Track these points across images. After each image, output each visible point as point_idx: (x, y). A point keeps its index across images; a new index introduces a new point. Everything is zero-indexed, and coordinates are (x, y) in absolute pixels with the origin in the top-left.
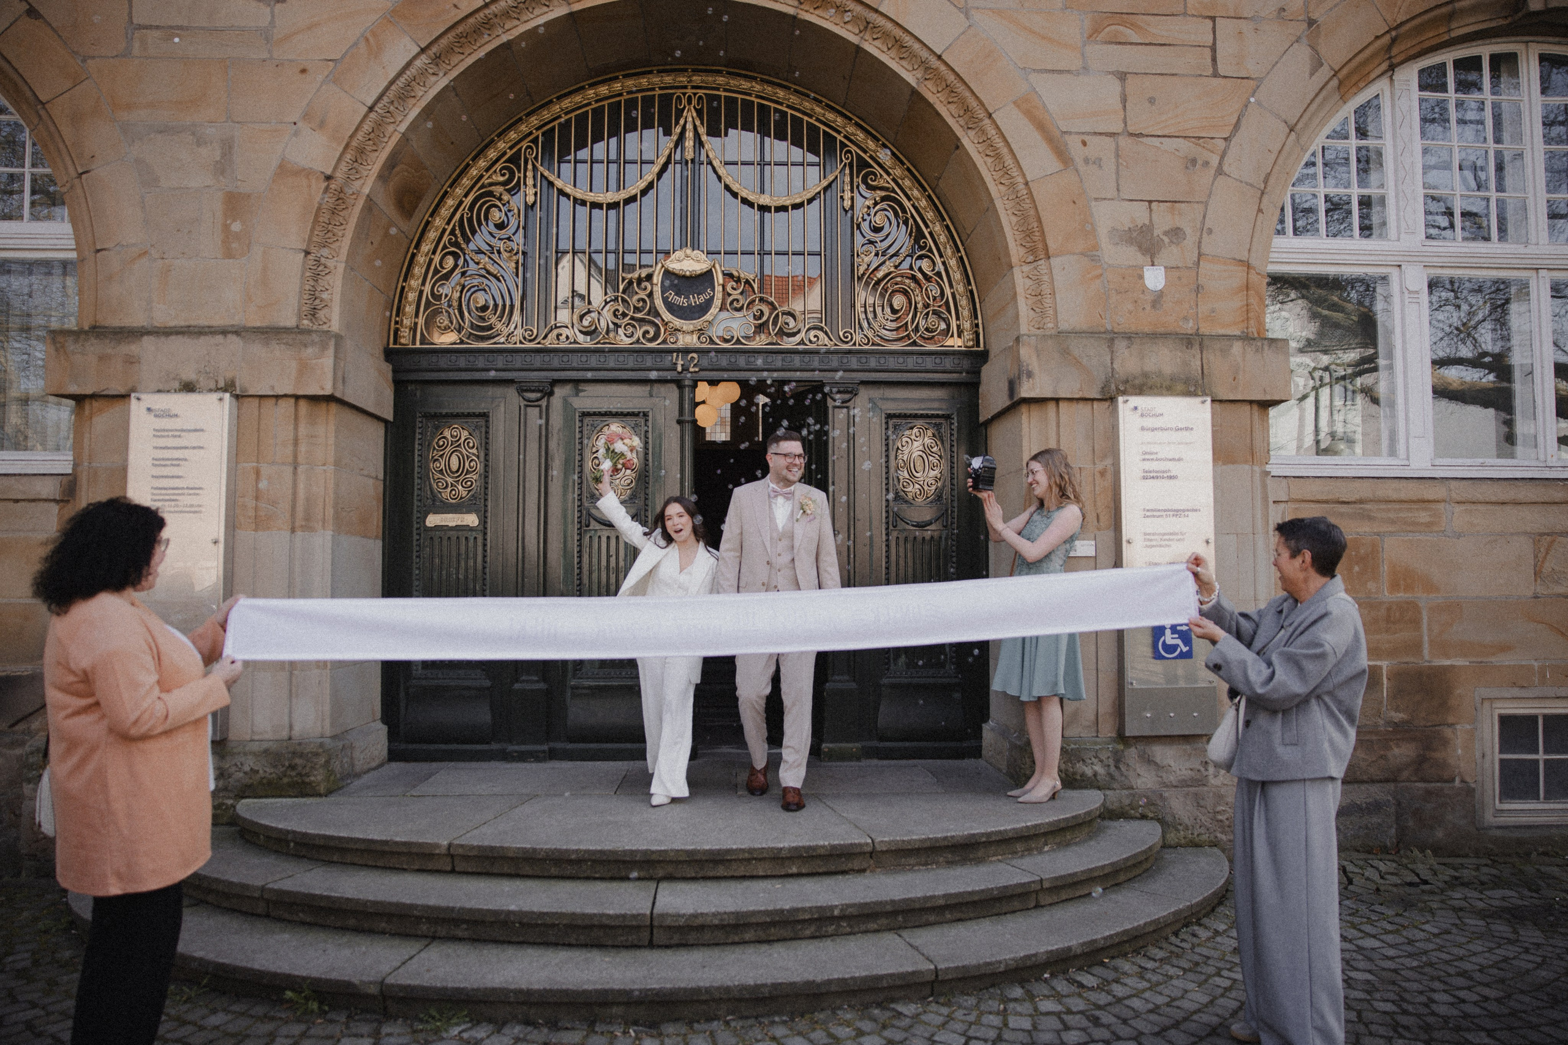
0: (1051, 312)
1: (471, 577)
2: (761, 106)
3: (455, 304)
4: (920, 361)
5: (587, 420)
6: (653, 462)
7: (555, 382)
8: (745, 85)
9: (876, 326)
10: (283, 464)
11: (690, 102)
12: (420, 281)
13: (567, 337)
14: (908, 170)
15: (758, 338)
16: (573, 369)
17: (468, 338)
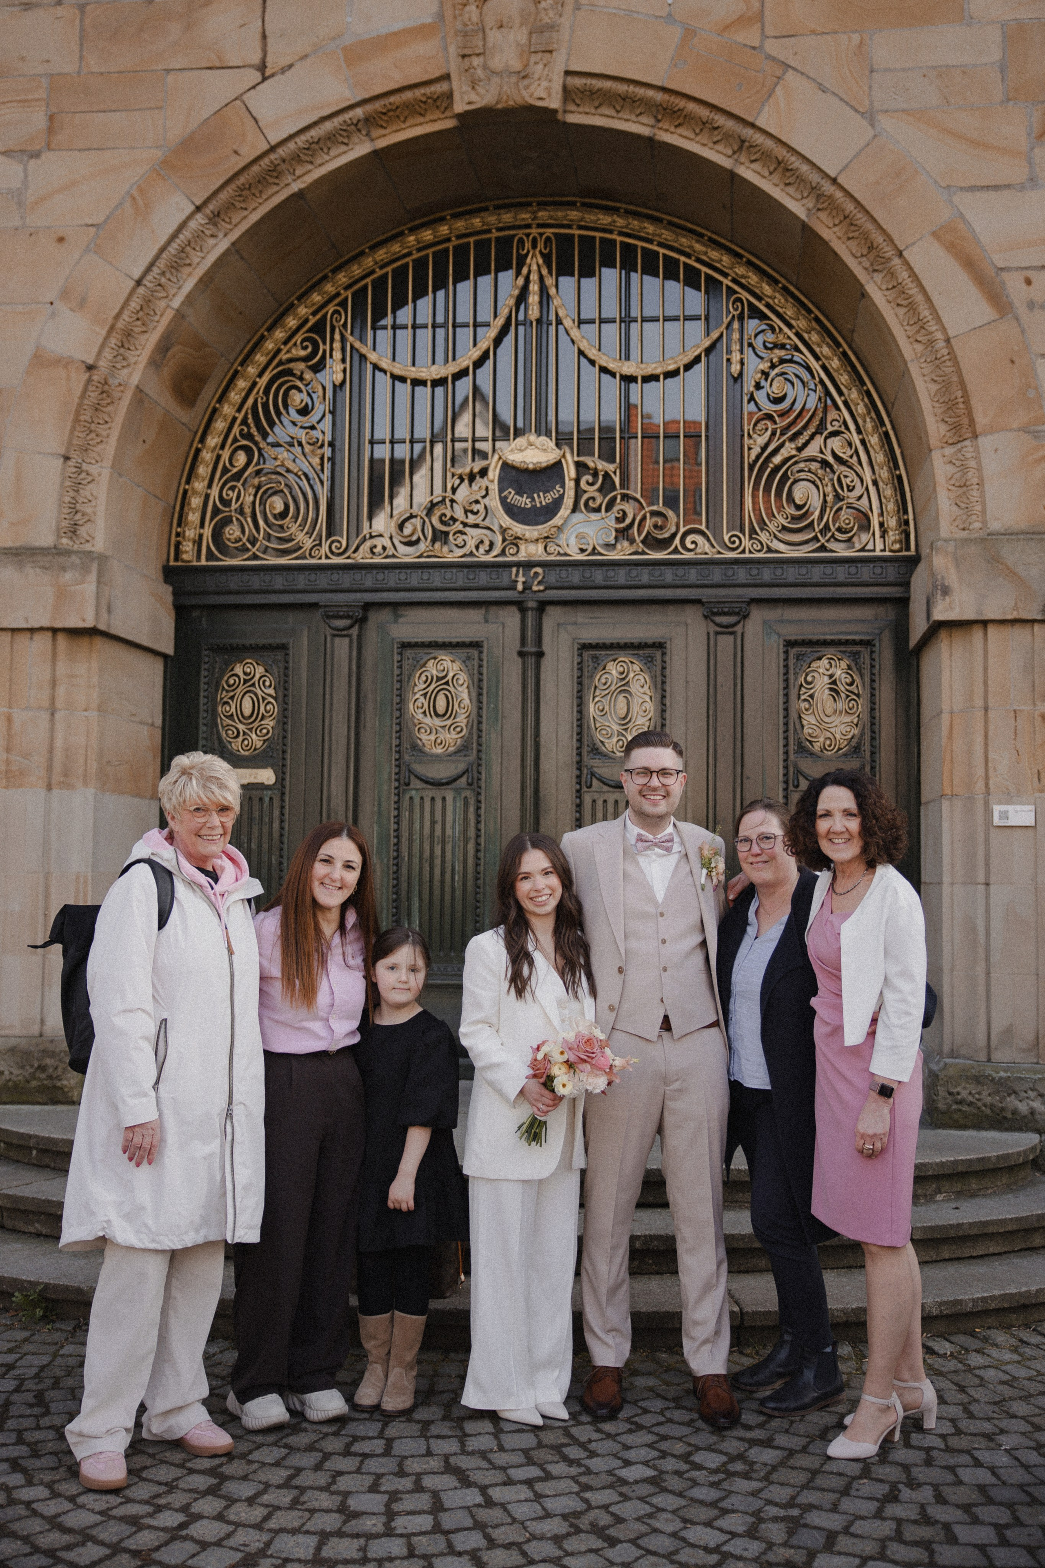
0: (979, 508)
1: (265, 846)
2: (624, 245)
3: (248, 511)
4: (828, 570)
5: (409, 653)
6: (488, 703)
7: (368, 606)
8: (605, 219)
9: (772, 527)
10: (40, 708)
11: (534, 246)
12: (206, 482)
13: (384, 548)
14: (817, 319)
15: (619, 546)
16: (389, 590)
17: (264, 552)
